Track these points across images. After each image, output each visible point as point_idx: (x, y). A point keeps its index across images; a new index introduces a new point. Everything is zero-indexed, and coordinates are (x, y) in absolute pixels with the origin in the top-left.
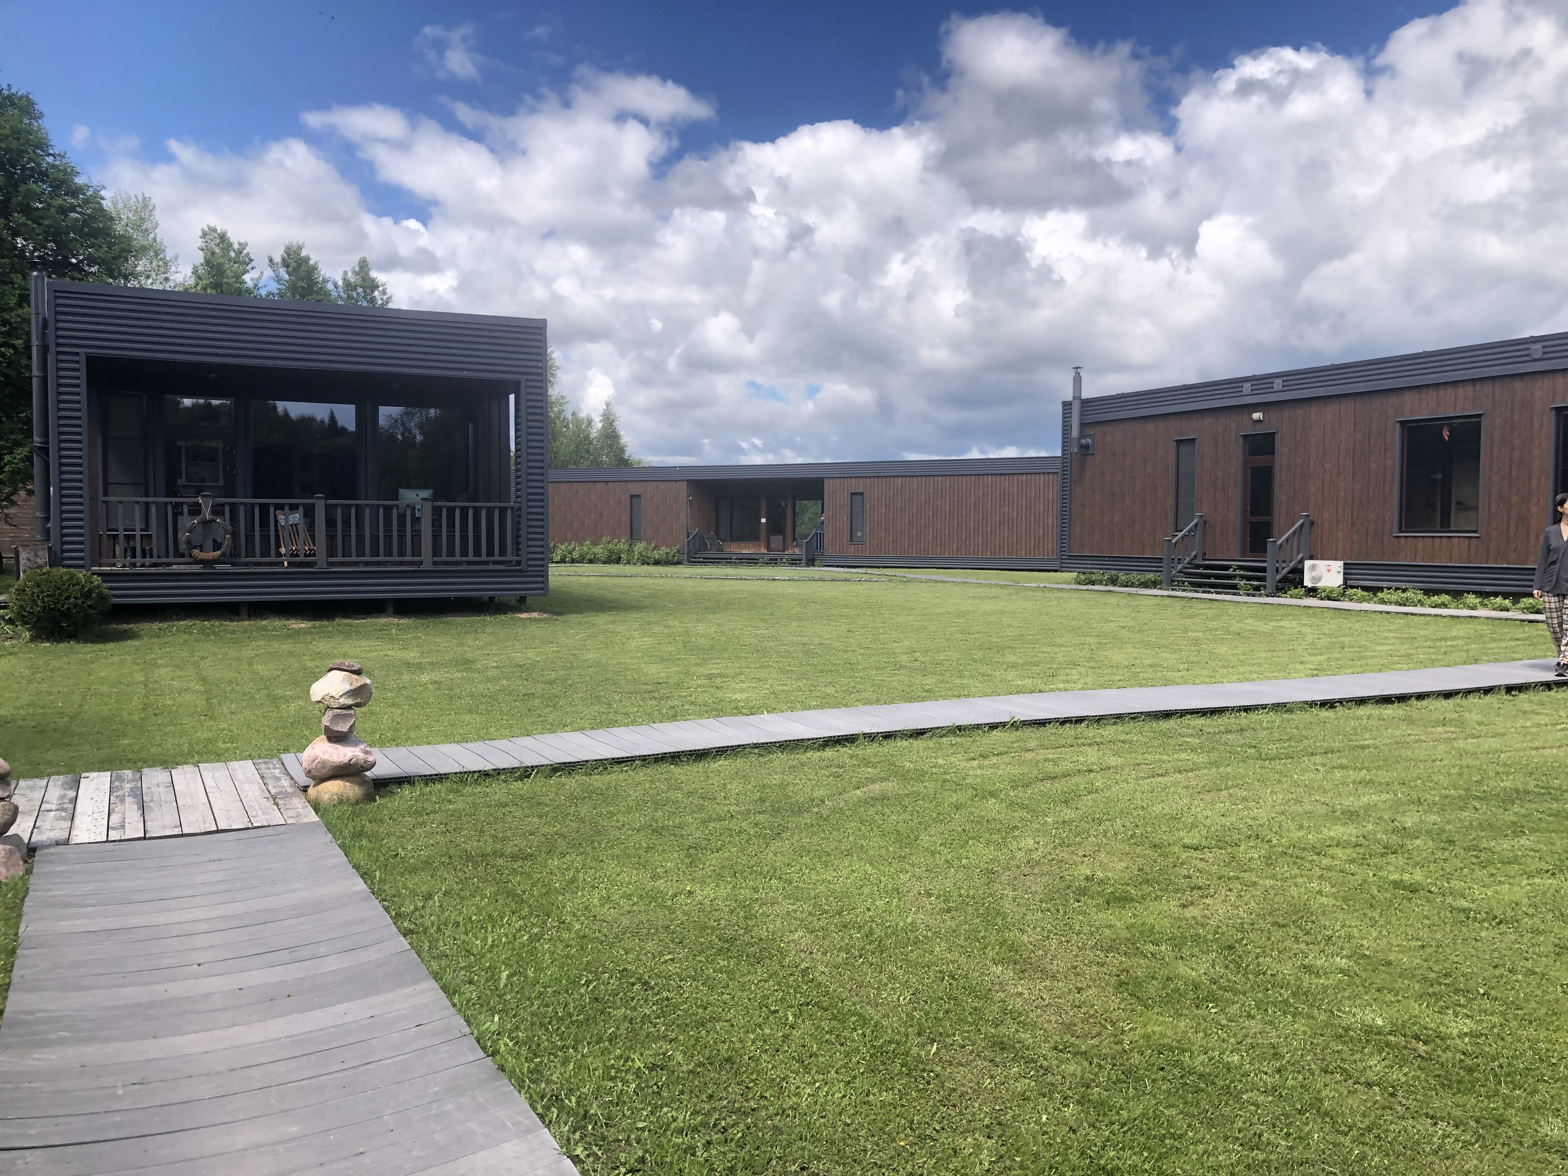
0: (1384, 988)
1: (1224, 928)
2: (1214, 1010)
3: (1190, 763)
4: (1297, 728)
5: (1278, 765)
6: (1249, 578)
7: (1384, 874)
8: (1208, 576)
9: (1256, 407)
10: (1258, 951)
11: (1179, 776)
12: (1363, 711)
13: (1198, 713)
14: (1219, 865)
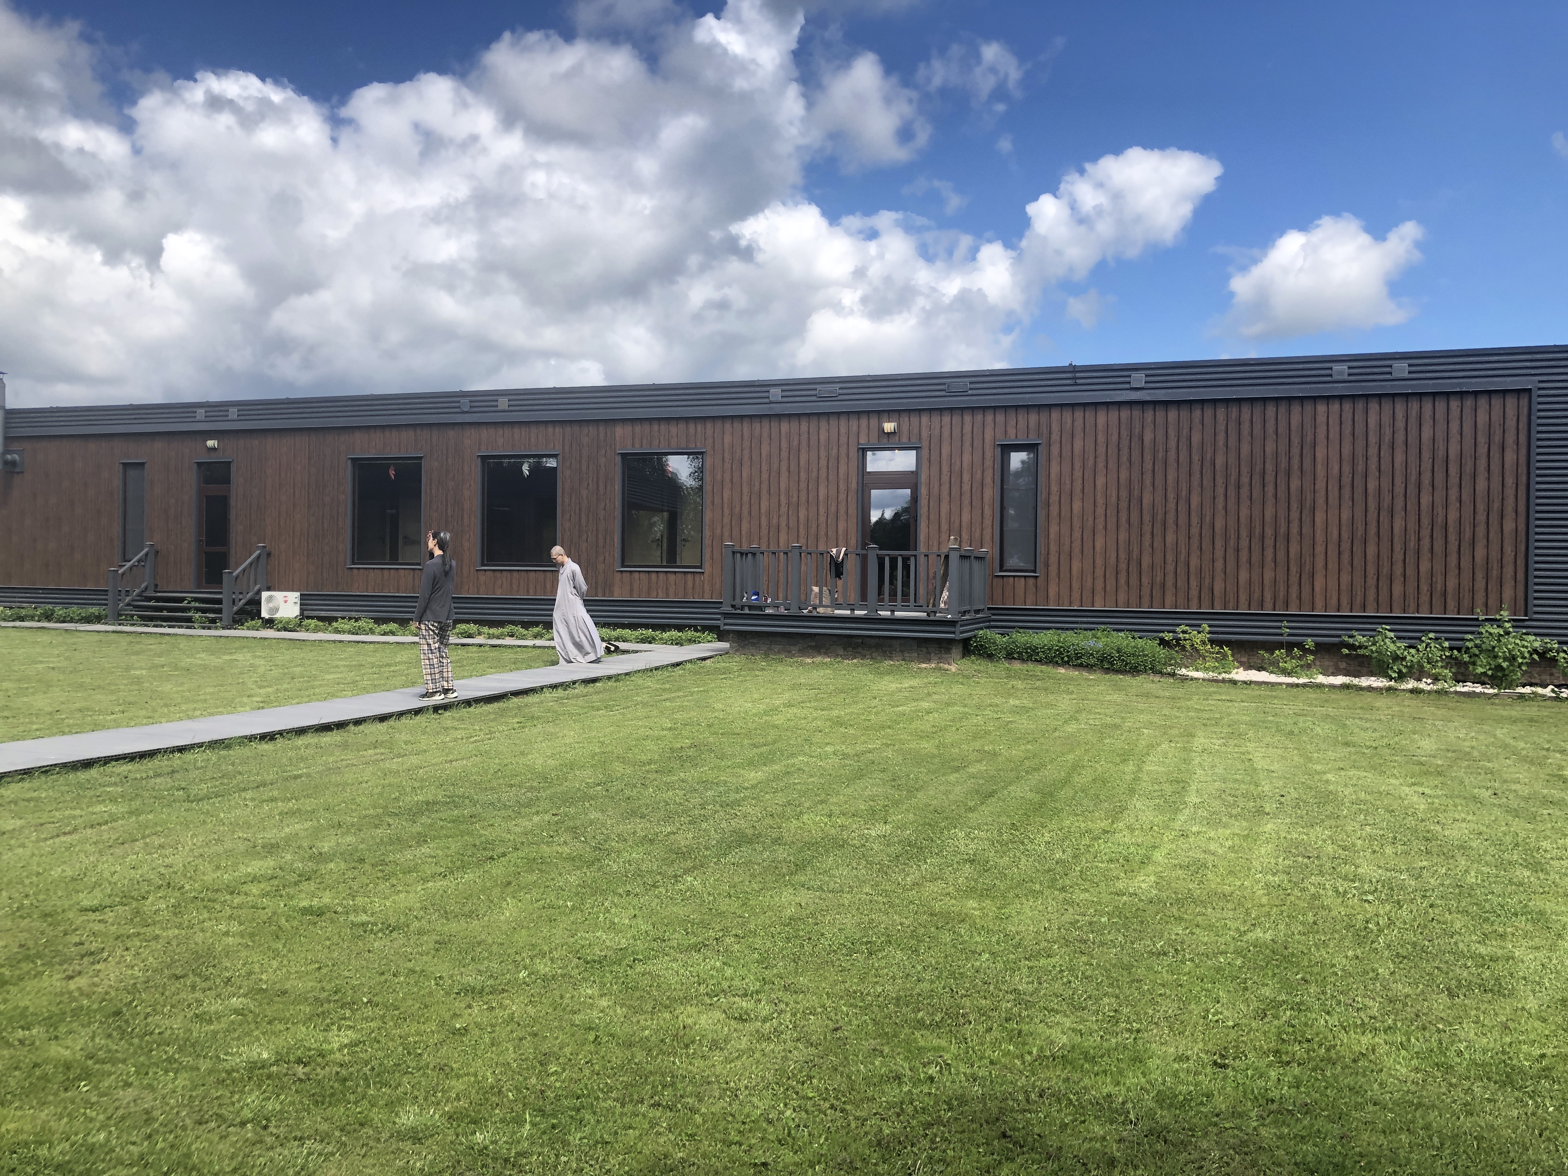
0: (275, 1019)
1: (113, 993)
2: (85, 1089)
3: (106, 815)
4: (233, 764)
5: (206, 806)
6: (204, 611)
7: (294, 902)
8: (161, 609)
9: (211, 434)
10: (149, 1010)
11: (89, 831)
12: (301, 741)
13: (125, 758)
14: (119, 924)
